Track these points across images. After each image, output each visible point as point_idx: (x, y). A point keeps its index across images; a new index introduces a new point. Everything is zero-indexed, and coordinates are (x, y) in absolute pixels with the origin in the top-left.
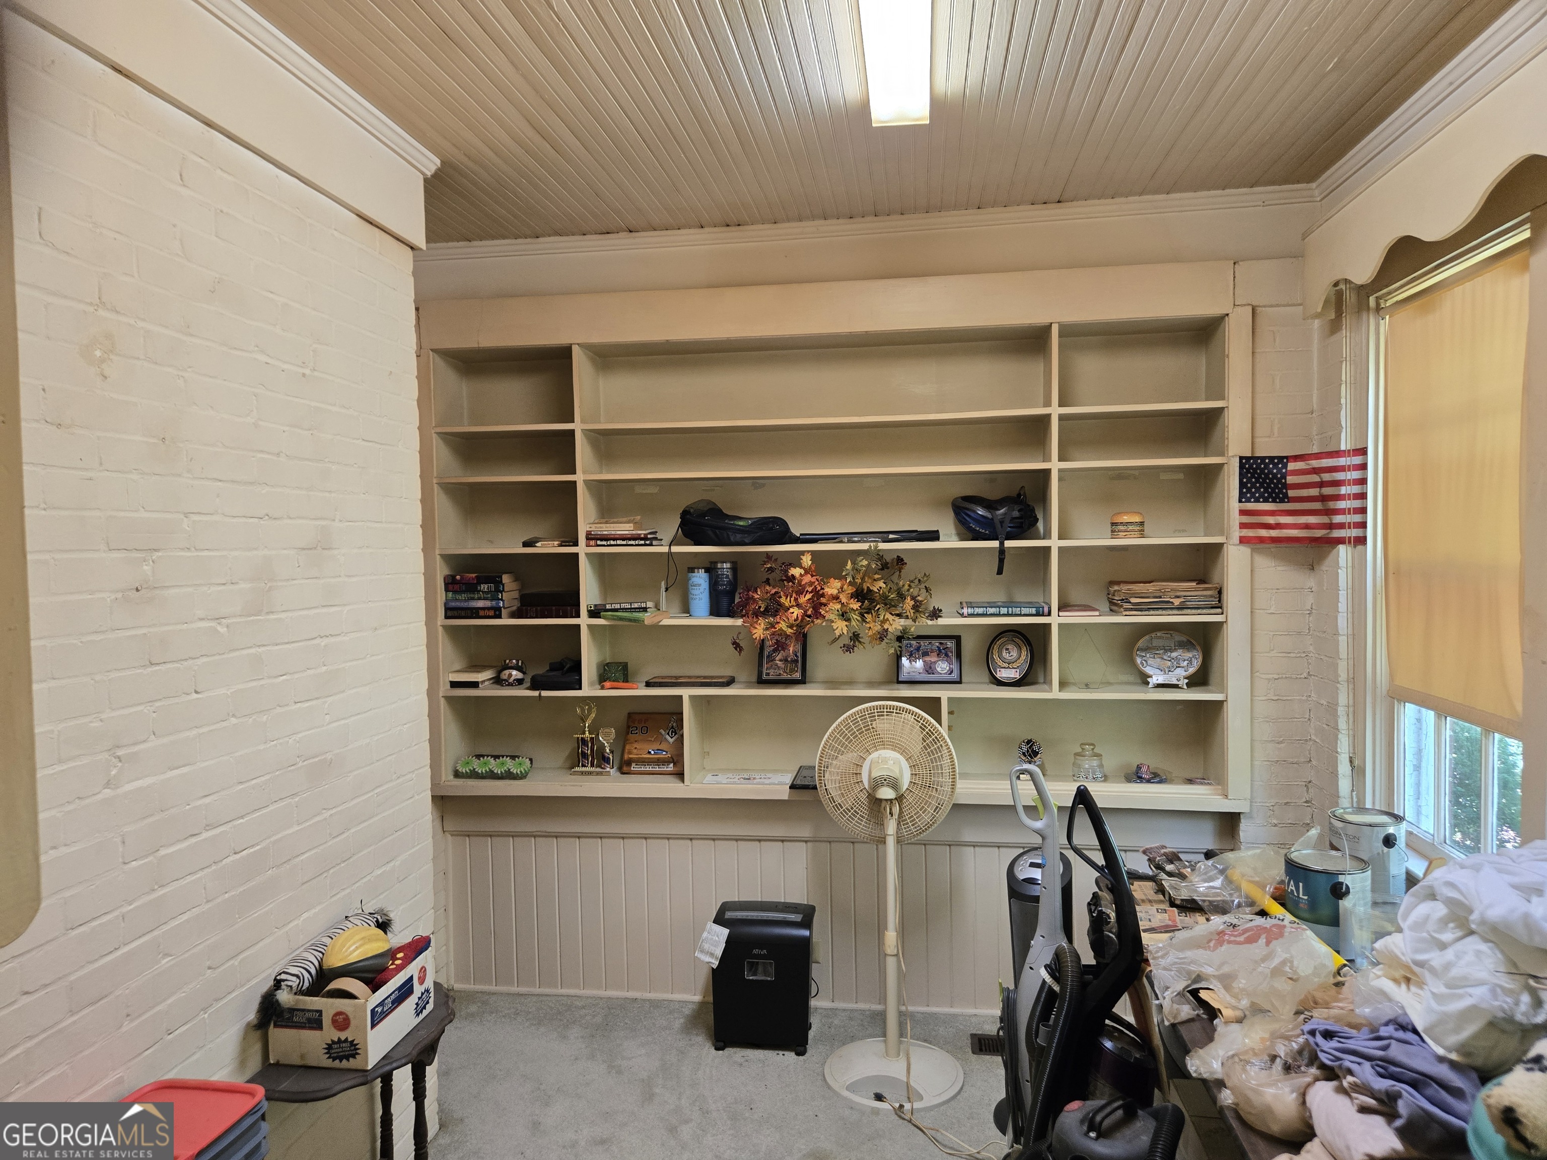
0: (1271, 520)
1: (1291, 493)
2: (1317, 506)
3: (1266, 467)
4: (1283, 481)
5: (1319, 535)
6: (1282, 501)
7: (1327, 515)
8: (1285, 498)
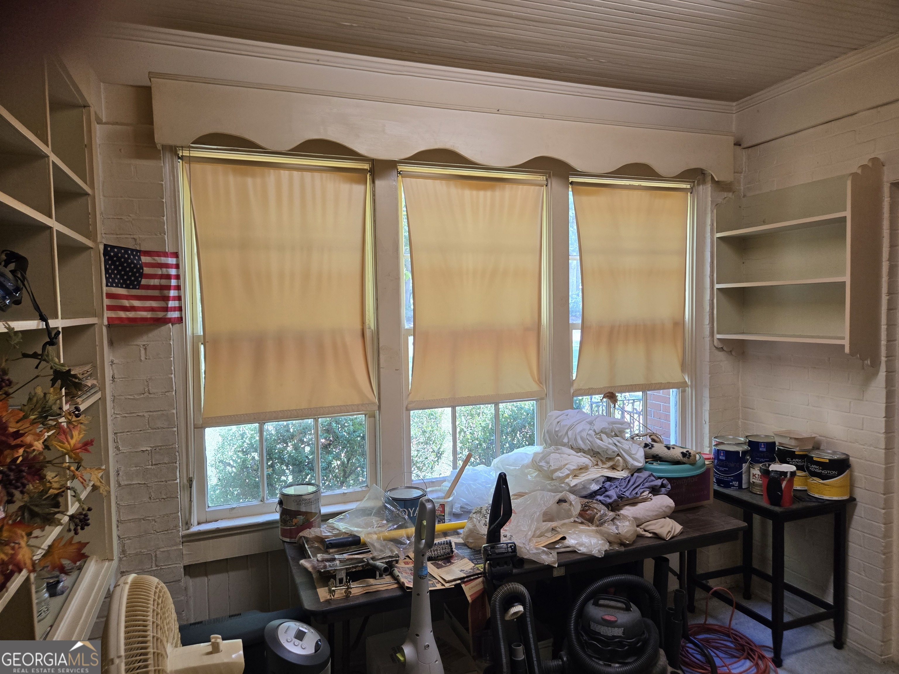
0: (126, 303)
1: (144, 282)
2: (156, 293)
3: (129, 258)
4: (141, 271)
5: (160, 316)
6: (134, 288)
7: (164, 301)
8: (138, 286)
